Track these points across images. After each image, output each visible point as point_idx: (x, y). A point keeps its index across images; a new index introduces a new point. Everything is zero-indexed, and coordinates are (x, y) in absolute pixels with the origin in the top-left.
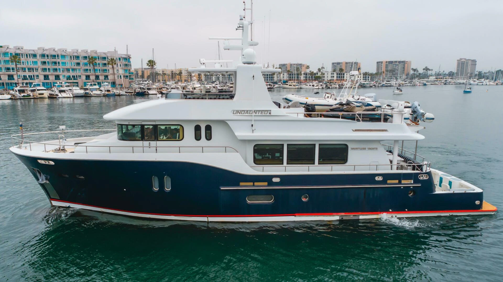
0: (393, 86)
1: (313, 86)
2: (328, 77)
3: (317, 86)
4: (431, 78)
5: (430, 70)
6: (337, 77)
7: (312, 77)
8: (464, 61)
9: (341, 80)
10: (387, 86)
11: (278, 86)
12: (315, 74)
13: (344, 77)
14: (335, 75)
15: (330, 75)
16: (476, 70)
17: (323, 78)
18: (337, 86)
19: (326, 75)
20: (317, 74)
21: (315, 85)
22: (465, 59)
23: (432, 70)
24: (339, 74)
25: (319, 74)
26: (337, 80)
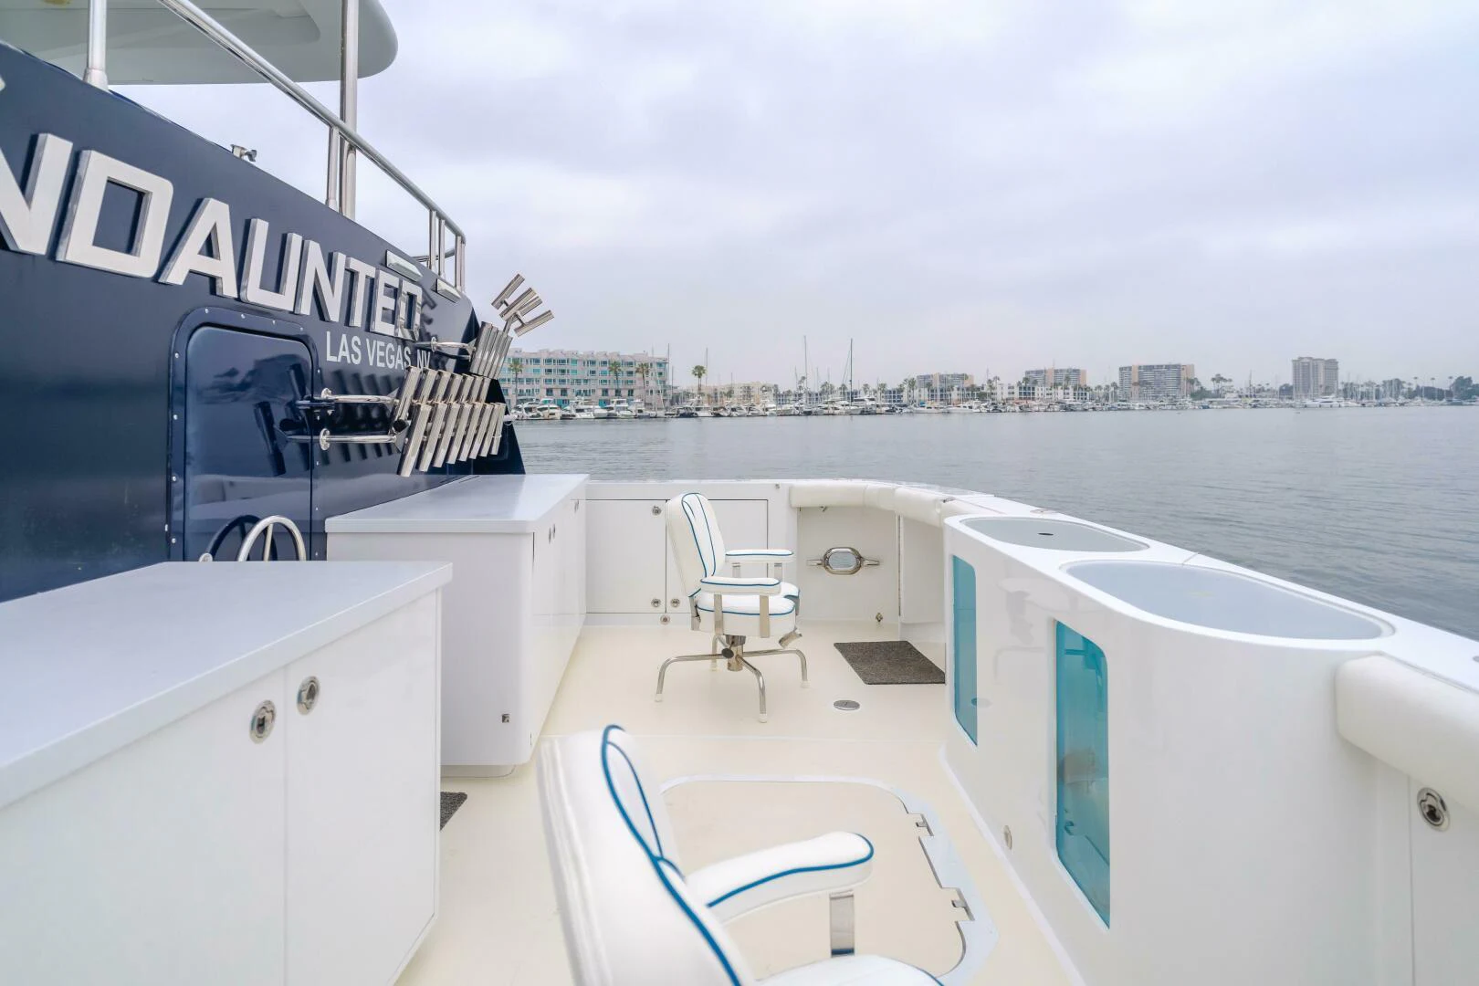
0: (1134, 409)
1: (971, 407)
2: (1002, 394)
3: (979, 407)
4: (1228, 395)
5: (1225, 380)
6: (1020, 393)
7: (973, 394)
8: (1308, 363)
9: (1029, 399)
10: (1120, 409)
11: (909, 411)
12: (978, 389)
13: (1033, 393)
14: (1017, 391)
15: (1006, 391)
16: (1339, 382)
17: (993, 396)
18: (1017, 409)
19: (998, 391)
20: (983, 388)
21: (975, 406)
22: (1310, 358)
23: (1230, 380)
24: (1025, 388)
25: (986, 390)
26: (1020, 398)
